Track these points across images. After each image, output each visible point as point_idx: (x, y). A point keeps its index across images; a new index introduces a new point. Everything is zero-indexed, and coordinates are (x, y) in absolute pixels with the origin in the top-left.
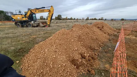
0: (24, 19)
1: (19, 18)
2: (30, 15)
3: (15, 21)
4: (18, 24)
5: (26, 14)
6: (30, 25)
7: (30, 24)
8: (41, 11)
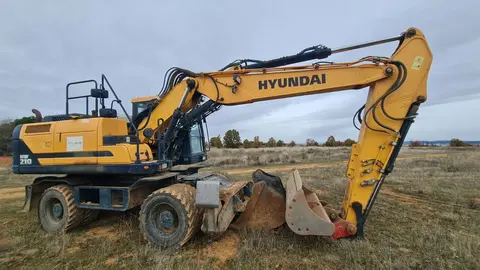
0: (124, 155)
1: (74, 144)
2: (177, 115)
3: (34, 168)
4: (55, 201)
5: (137, 119)
6: (166, 215)
7: (165, 205)
8: (293, 82)
